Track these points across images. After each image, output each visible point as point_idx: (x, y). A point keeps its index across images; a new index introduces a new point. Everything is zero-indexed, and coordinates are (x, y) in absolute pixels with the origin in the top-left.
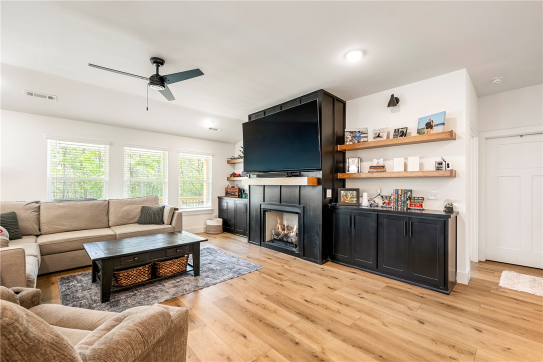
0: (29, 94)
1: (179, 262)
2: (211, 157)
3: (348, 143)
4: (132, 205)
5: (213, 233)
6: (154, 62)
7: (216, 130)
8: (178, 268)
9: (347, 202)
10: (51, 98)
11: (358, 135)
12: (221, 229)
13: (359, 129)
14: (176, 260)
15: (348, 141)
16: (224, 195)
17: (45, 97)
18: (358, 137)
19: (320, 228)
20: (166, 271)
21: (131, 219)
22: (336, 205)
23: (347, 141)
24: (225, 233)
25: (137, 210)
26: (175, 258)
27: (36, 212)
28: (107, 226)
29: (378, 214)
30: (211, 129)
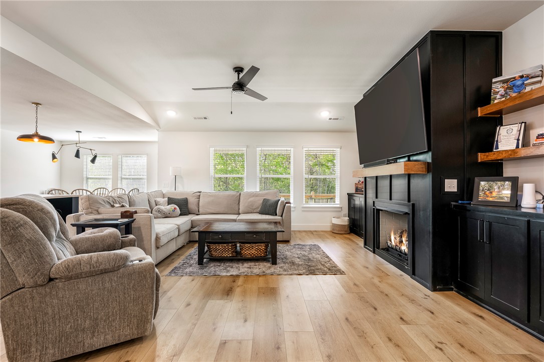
0: (195, 118)
1: (257, 247)
2: (339, 149)
3: (496, 101)
4: (257, 197)
5: (337, 232)
6: (236, 72)
7: (337, 119)
8: (256, 252)
9: (491, 199)
10: (205, 118)
11: (519, 83)
12: (347, 229)
13: (522, 71)
14: (254, 245)
15: (498, 96)
16: (353, 191)
17: (201, 118)
18: (518, 86)
19: (429, 236)
20: (246, 252)
21: (255, 209)
22: (470, 204)
23: (495, 99)
24: (352, 234)
25: (259, 201)
26: (253, 243)
27: (198, 198)
28: (237, 212)
29: (529, 222)
30: (330, 119)
